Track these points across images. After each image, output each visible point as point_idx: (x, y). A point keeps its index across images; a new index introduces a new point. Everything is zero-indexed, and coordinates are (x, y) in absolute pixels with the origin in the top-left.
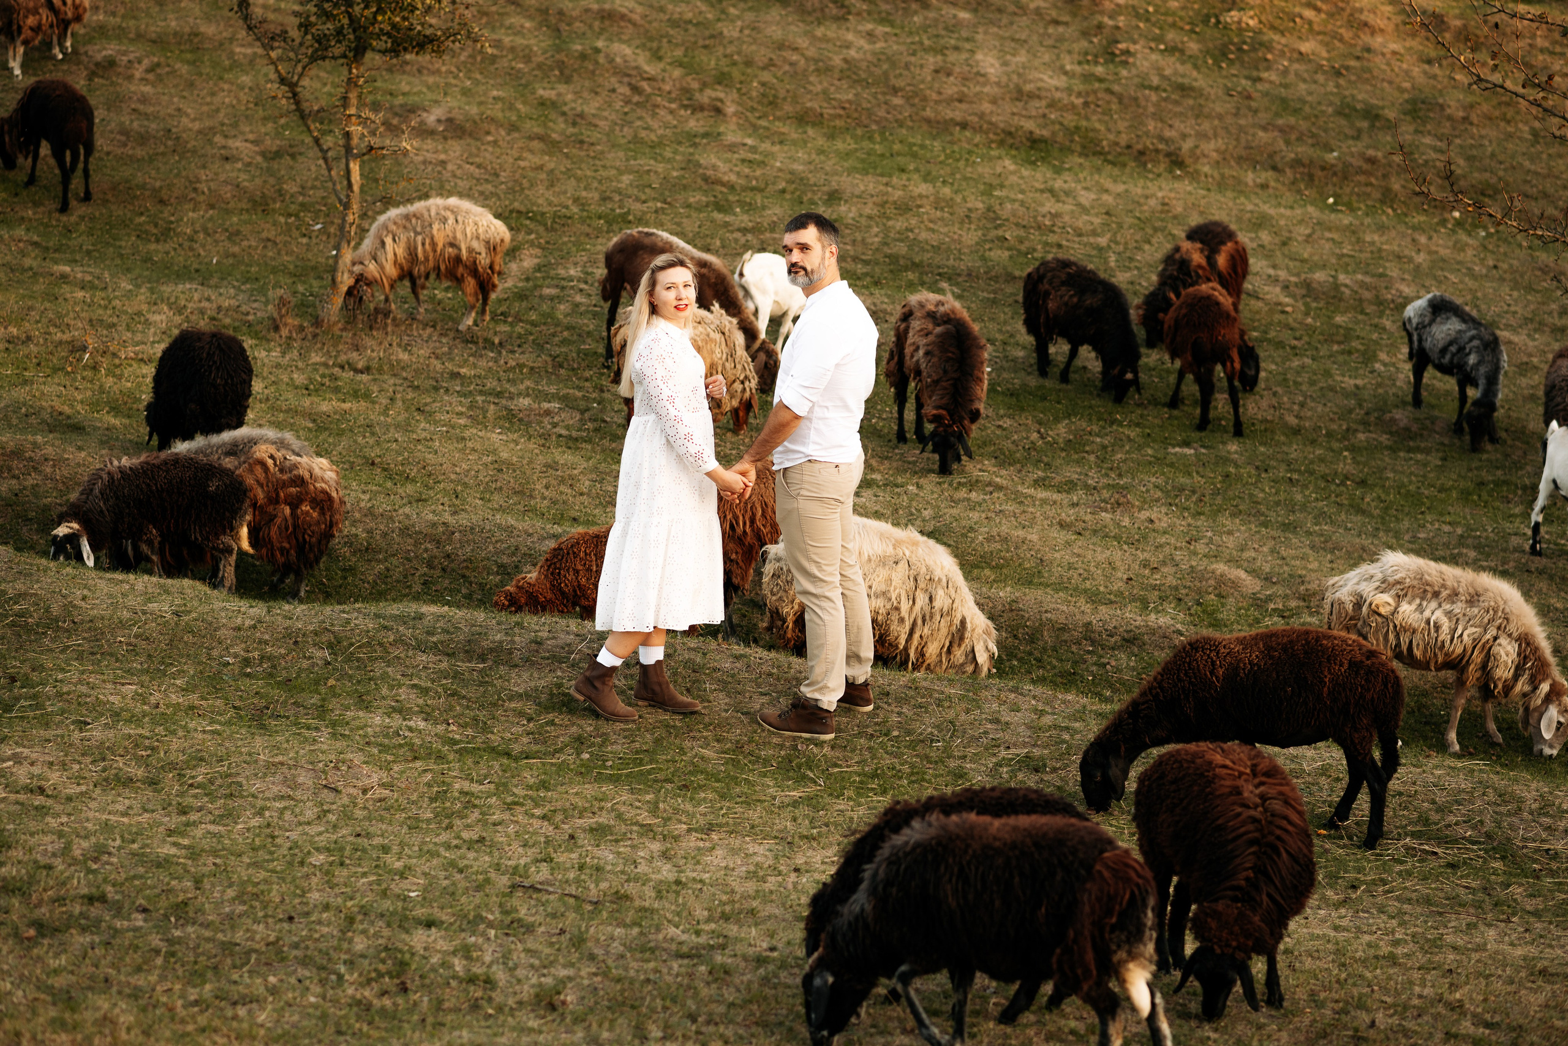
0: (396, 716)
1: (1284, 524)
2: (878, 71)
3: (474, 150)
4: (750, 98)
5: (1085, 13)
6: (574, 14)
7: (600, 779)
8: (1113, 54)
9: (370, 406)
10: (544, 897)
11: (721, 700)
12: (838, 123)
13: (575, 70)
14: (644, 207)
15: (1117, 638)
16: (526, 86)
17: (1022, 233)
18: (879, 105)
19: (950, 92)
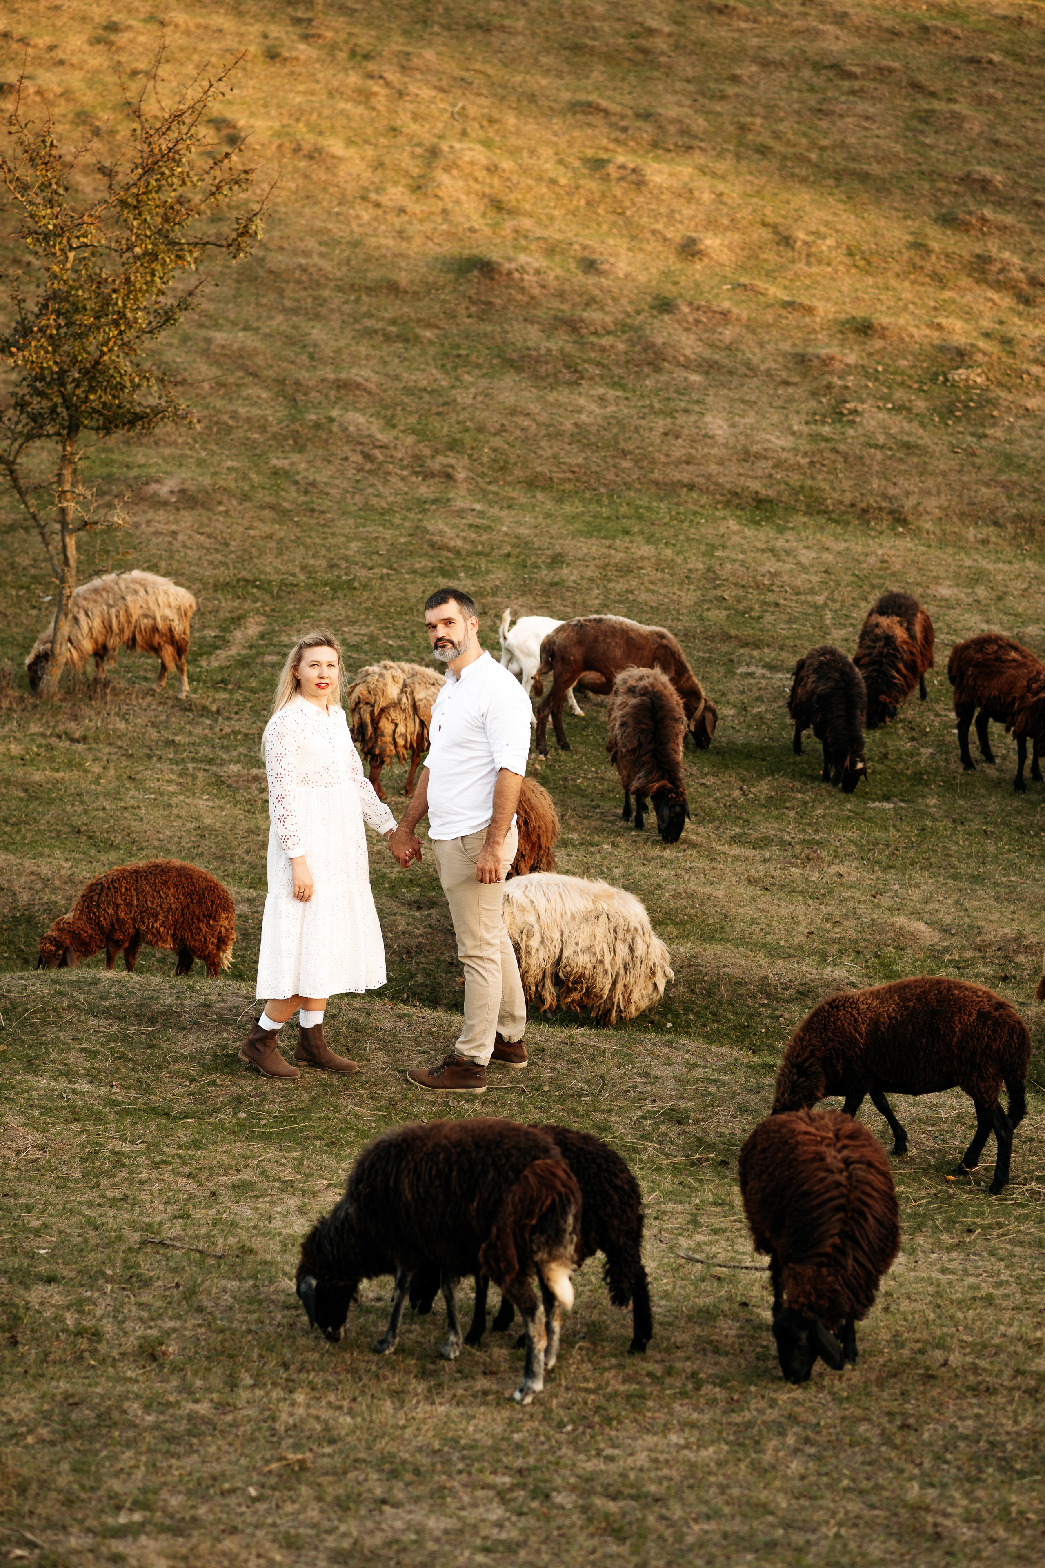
0: (63, 1079)
1: (973, 876)
2: (608, 435)
3: (205, 521)
4: (481, 464)
5: (815, 373)
6: (310, 384)
7: (251, 1137)
8: (841, 414)
9: (82, 774)
10: (169, 1252)
11: (380, 1059)
12: (567, 486)
13: (308, 440)
14: (370, 574)
15: (792, 991)
16: (260, 456)
17: (741, 593)
18: (608, 469)
19: (678, 454)
